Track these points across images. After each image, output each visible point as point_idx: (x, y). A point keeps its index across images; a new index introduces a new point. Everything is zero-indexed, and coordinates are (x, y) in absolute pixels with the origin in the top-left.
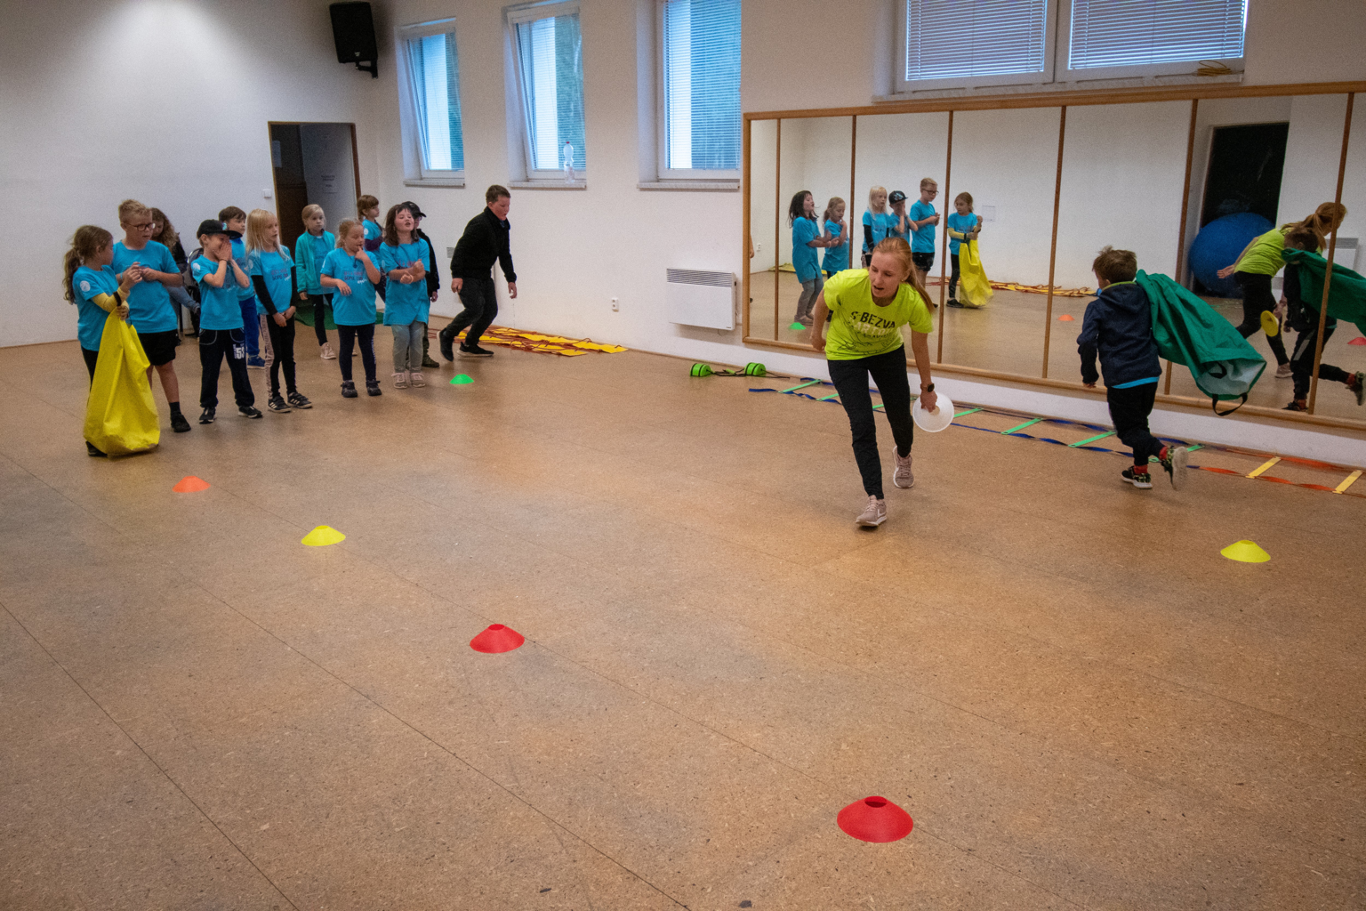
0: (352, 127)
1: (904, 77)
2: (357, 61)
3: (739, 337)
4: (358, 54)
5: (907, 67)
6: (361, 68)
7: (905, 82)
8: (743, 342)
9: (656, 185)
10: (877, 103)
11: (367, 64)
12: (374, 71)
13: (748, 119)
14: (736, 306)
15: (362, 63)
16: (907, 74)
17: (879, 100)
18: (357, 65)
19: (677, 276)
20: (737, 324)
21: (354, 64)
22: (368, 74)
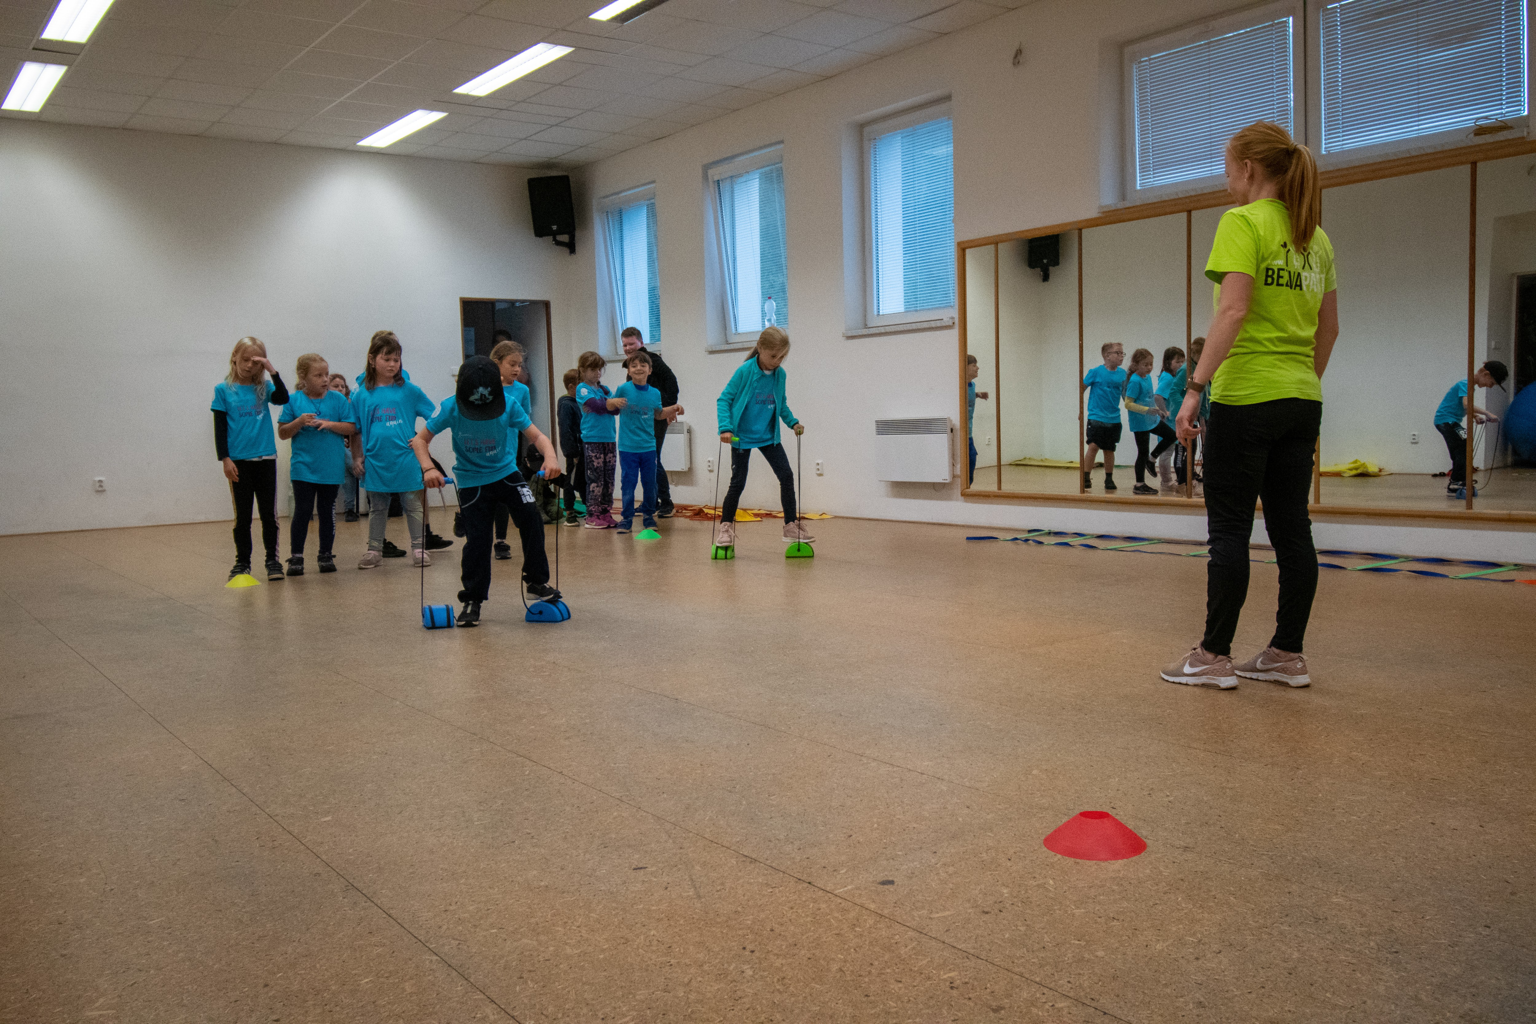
0: (547, 305)
1: (1135, 183)
2: (554, 234)
3: (957, 492)
4: (555, 228)
5: (1138, 175)
6: (559, 243)
7: (1136, 191)
8: (962, 495)
9: (865, 332)
10: (1104, 212)
11: (564, 238)
12: (571, 247)
13: (963, 249)
14: (953, 456)
15: (560, 238)
16: (1138, 182)
17: (1105, 210)
18: (555, 239)
19: (887, 427)
20: (954, 476)
21: (551, 238)
22: (566, 250)
